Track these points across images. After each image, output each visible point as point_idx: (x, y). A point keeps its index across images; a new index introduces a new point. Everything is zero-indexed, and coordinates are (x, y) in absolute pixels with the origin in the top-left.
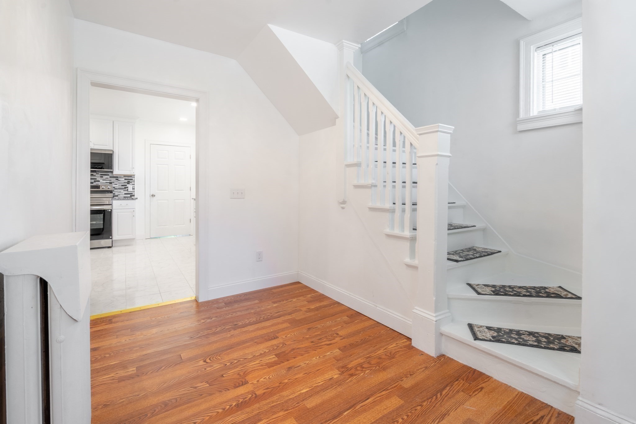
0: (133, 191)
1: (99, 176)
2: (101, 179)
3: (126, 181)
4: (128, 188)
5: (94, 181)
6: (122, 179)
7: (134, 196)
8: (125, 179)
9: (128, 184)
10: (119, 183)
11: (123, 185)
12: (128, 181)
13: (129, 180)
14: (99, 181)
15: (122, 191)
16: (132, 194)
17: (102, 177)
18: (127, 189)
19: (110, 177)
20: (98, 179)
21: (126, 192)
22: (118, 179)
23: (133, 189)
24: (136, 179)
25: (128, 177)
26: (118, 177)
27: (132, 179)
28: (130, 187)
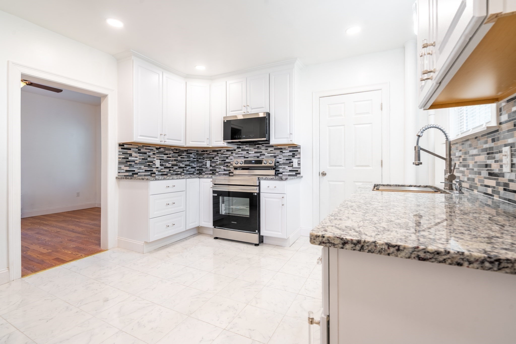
0: (299, 167)
1: (264, 148)
2: (266, 152)
3: (291, 154)
4: (292, 162)
5: (260, 155)
6: (286, 151)
7: (300, 174)
8: (290, 151)
9: (293, 157)
10: (283, 157)
11: (287, 158)
12: (293, 154)
13: (294, 152)
14: (264, 155)
15: (287, 167)
16: (297, 171)
17: (267, 149)
18: (291, 164)
19: (275, 149)
20: (264, 152)
21: (291, 169)
22: (282, 152)
23: (299, 164)
24: (302, 151)
25: (293, 148)
26: (282, 149)
27: (297, 151)
28: (295, 161)
